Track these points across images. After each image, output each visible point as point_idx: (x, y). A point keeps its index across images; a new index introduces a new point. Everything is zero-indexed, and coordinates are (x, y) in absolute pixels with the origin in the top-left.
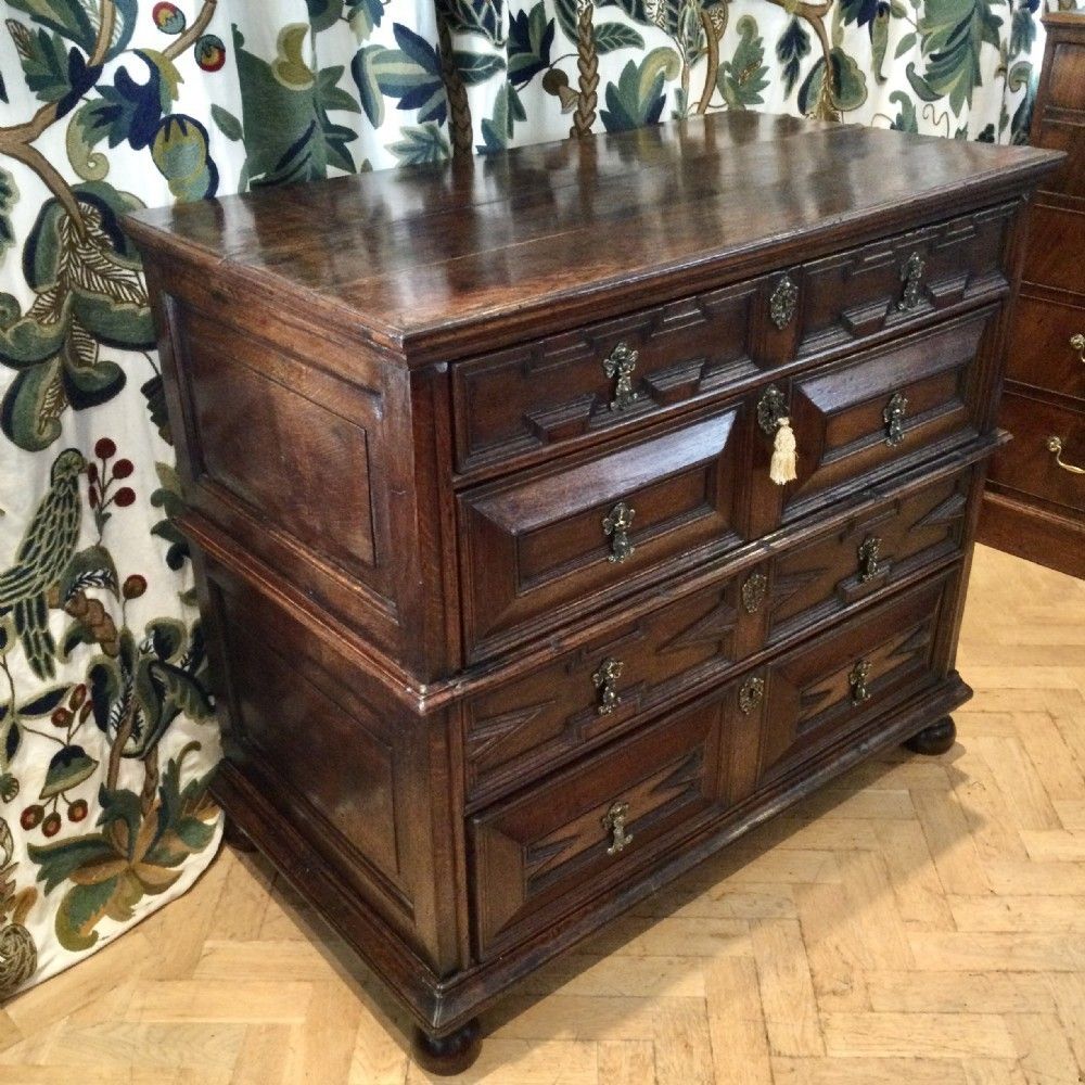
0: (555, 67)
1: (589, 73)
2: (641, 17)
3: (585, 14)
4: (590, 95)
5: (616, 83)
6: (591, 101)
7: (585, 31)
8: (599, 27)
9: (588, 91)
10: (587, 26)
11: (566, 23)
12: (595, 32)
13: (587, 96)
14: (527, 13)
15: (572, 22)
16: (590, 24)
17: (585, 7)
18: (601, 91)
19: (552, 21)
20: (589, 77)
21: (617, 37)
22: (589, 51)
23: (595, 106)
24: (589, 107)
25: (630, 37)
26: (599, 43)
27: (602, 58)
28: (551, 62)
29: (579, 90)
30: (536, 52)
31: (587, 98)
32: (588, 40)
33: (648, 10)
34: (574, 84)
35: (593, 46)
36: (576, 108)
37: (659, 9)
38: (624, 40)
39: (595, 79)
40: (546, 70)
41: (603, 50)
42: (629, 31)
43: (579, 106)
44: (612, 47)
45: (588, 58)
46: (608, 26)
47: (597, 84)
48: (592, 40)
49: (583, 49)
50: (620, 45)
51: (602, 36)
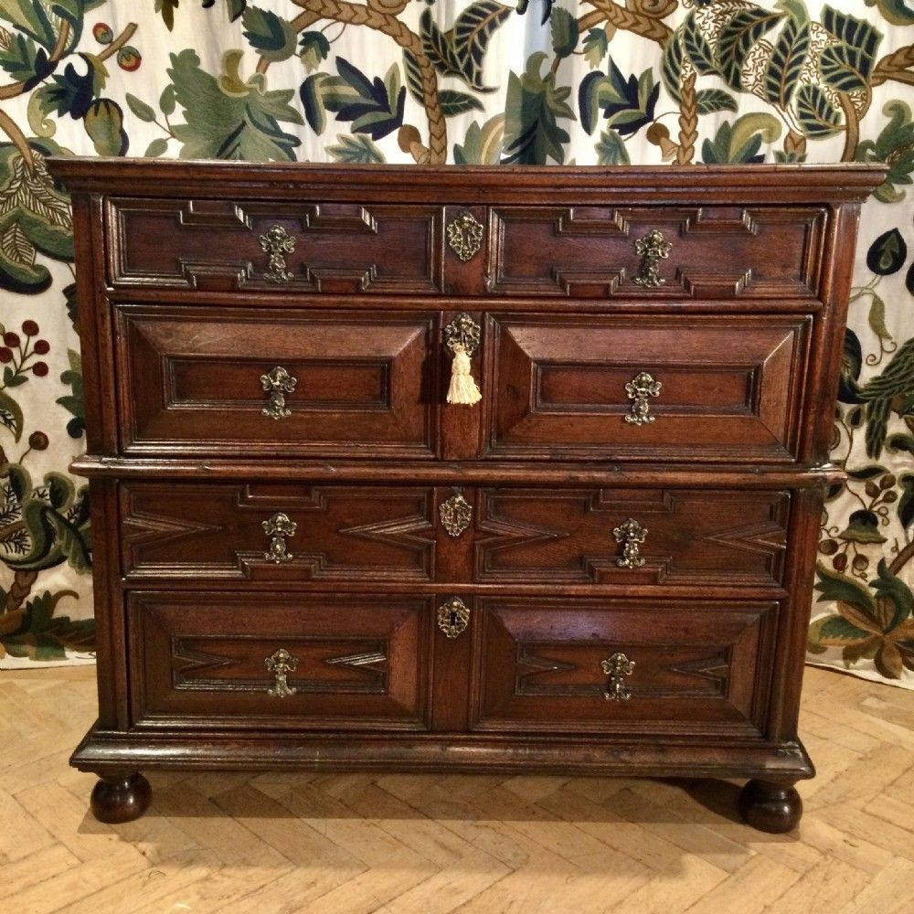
0: (658, 121)
1: (689, 130)
2: (737, 85)
3: (689, 80)
4: (689, 147)
5: (712, 139)
6: (689, 152)
7: (688, 94)
8: (701, 92)
9: (686, 145)
10: (689, 90)
11: (671, 86)
12: (696, 97)
13: (686, 148)
14: (638, 76)
15: (676, 85)
16: (693, 89)
17: (689, 74)
18: (698, 145)
19: (659, 83)
20: (688, 133)
21: (715, 101)
22: (690, 111)
23: (692, 157)
24: (687, 158)
25: (725, 102)
26: (700, 106)
27: (701, 118)
28: (655, 116)
29: (679, 143)
30: (643, 109)
31: (685, 151)
32: (689, 102)
33: (743, 79)
34: (674, 137)
35: (694, 107)
36: (675, 158)
37: (756, 80)
38: (721, 104)
39: (693, 136)
40: (650, 124)
41: (703, 111)
42: (727, 97)
43: (678, 155)
44: (712, 109)
45: (688, 116)
46: (710, 92)
47: (695, 139)
48: (694, 102)
49: (684, 109)
50: (718, 108)
51: (704, 99)
